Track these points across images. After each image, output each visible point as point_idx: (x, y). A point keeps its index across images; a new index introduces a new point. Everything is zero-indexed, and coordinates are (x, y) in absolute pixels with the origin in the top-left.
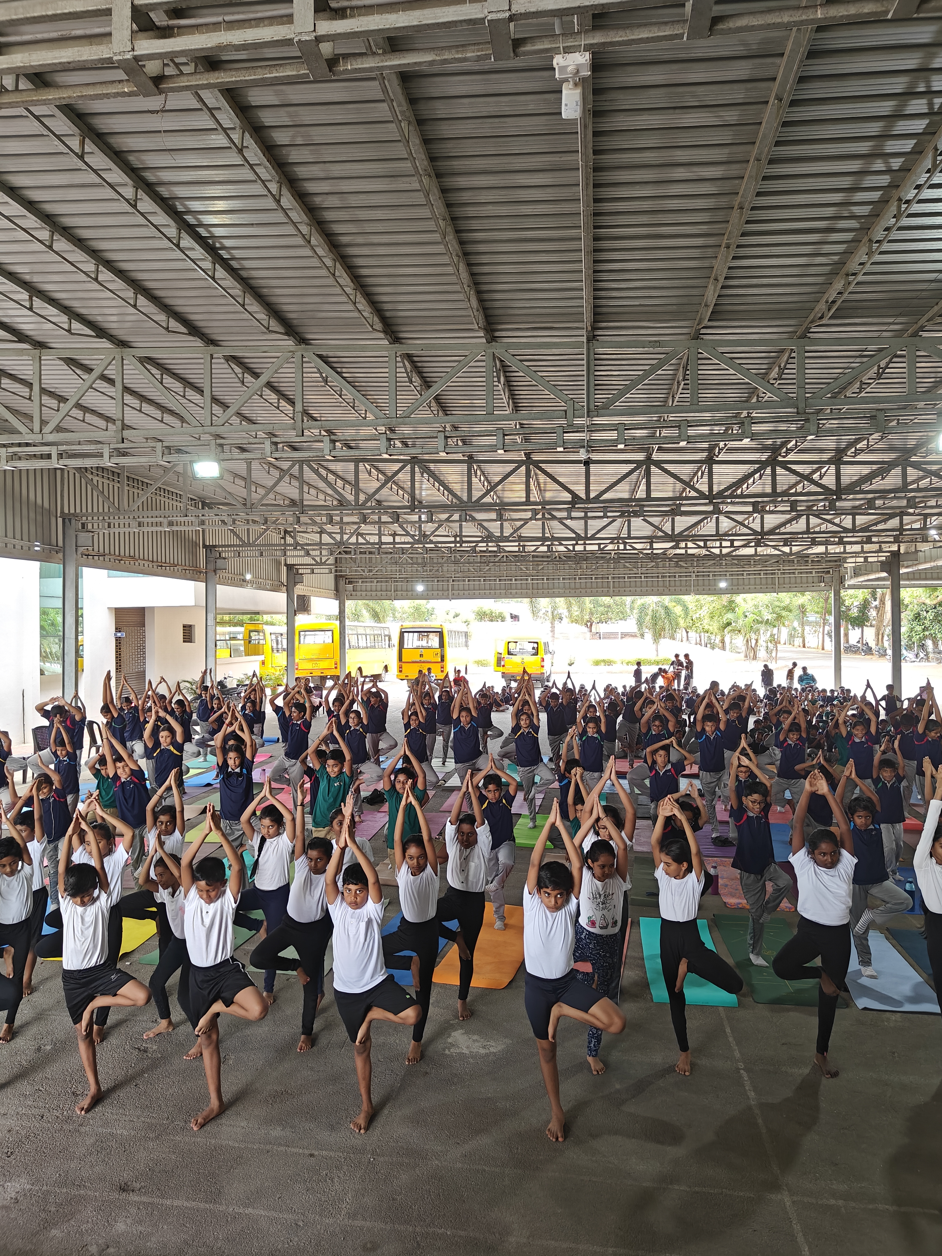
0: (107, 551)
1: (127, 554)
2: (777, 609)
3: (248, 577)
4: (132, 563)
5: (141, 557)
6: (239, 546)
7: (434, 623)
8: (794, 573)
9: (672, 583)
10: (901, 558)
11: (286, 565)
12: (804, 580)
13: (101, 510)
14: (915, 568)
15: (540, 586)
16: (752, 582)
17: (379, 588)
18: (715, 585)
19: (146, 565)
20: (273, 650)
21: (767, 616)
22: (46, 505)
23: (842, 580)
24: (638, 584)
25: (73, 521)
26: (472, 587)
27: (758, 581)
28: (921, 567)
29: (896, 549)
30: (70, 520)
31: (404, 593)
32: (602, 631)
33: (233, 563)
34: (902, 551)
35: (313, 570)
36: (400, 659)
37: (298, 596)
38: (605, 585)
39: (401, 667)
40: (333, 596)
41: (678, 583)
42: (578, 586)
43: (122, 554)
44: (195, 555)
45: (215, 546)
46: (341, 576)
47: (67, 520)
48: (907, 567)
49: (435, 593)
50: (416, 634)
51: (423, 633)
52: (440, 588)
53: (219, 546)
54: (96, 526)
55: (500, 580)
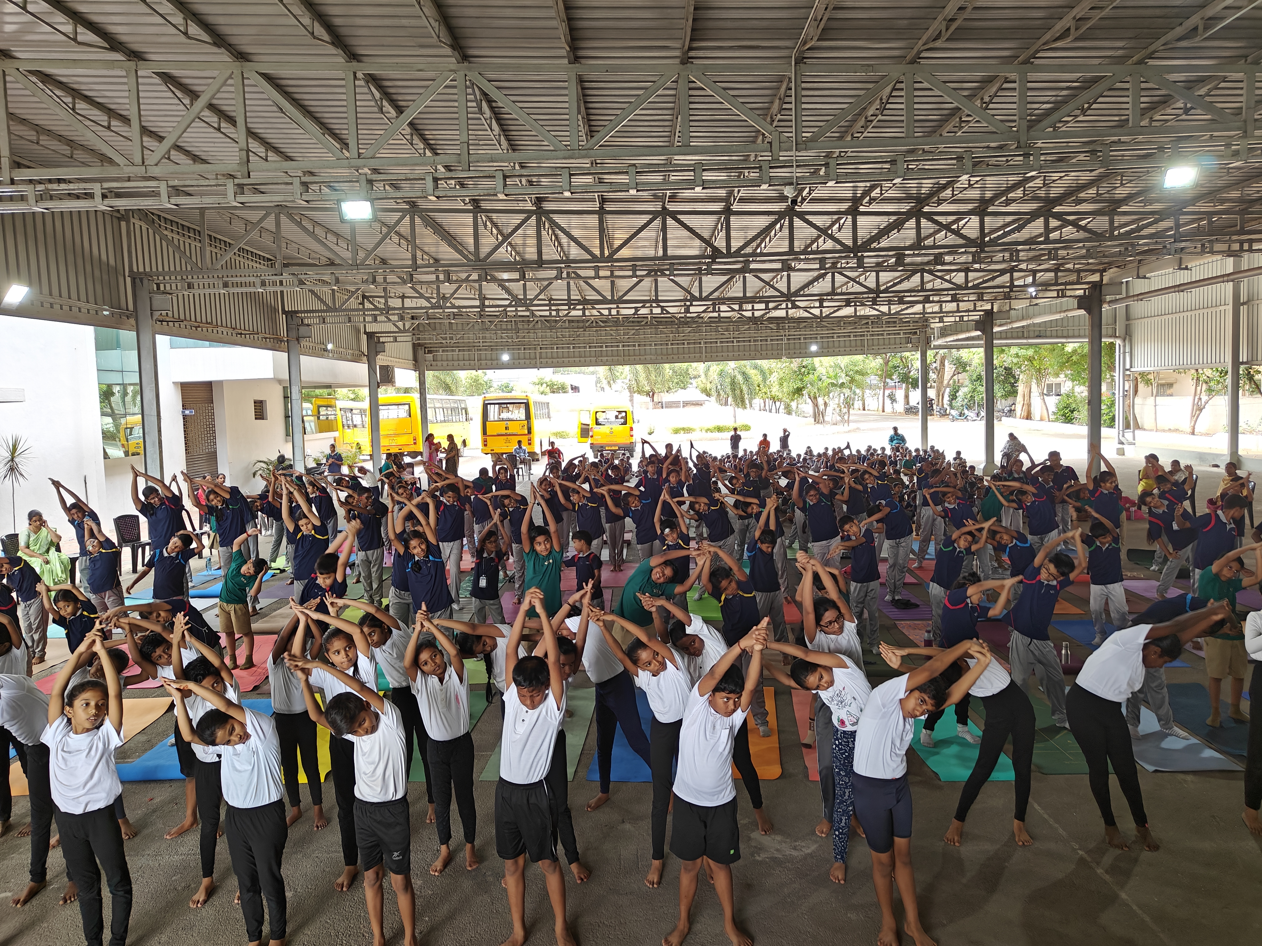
0: (182, 317)
1: (204, 320)
2: (851, 373)
3: (330, 346)
4: (210, 330)
5: (219, 324)
6: (324, 311)
7: (517, 394)
8: (882, 335)
9: (764, 347)
10: (995, 316)
11: (365, 333)
12: (892, 341)
13: (178, 269)
14: (1009, 326)
15: (632, 353)
16: (842, 344)
17: (461, 357)
18: (806, 348)
19: (225, 333)
20: (343, 426)
21: (843, 379)
22: (112, 262)
23: (928, 341)
24: (731, 349)
25: (145, 282)
26: (560, 355)
27: (848, 344)
28: (1016, 325)
29: (989, 308)
30: (141, 280)
31: (489, 362)
32: (664, 401)
33: (317, 330)
34: (995, 310)
35: (395, 338)
36: (484, 432)
37: (381, 367)
38: (697, 350)
39: (485, 441)
40: (412, 366)
41: (769, 347)
42: (670, 351)
43: (199, 319)
44: (274, 322)
45: (296, 312)
46: (419, 345)
47: (138, 281)
48: (1000, 325)
49: (522, 361)
50: (497, 406)
51: (503, 405)
52: (527, 356)
53: (301, 312)
54: (174, 287)
55: (590, 347)
